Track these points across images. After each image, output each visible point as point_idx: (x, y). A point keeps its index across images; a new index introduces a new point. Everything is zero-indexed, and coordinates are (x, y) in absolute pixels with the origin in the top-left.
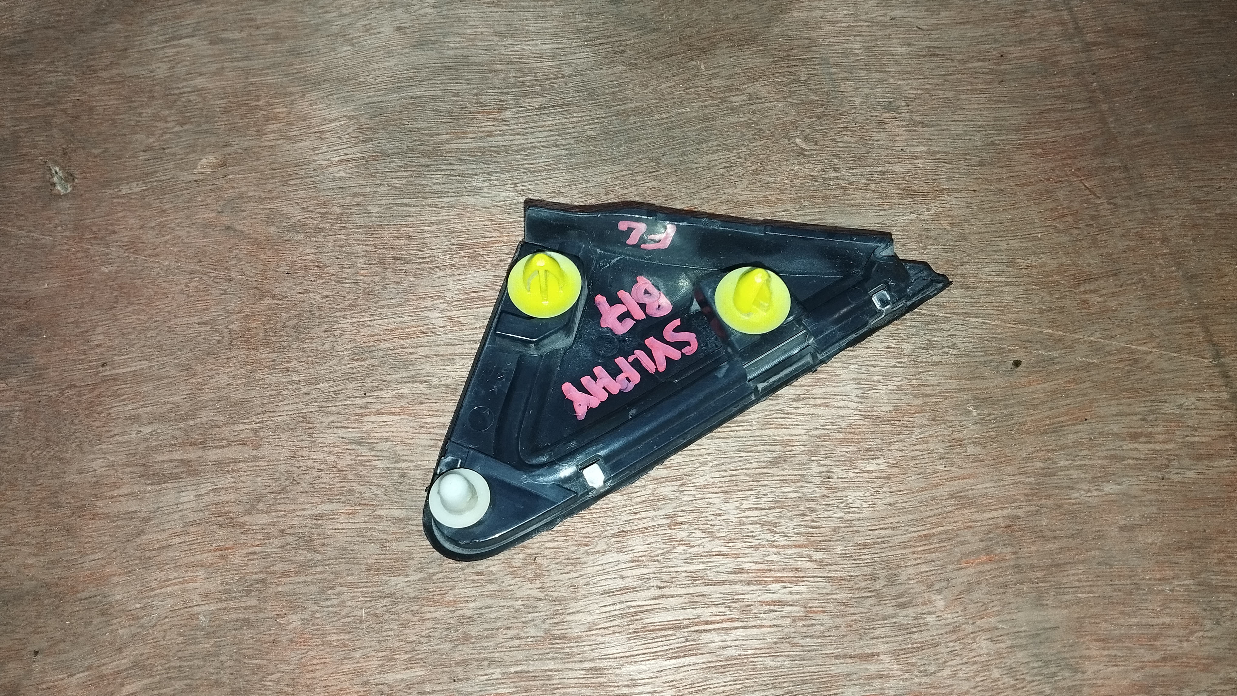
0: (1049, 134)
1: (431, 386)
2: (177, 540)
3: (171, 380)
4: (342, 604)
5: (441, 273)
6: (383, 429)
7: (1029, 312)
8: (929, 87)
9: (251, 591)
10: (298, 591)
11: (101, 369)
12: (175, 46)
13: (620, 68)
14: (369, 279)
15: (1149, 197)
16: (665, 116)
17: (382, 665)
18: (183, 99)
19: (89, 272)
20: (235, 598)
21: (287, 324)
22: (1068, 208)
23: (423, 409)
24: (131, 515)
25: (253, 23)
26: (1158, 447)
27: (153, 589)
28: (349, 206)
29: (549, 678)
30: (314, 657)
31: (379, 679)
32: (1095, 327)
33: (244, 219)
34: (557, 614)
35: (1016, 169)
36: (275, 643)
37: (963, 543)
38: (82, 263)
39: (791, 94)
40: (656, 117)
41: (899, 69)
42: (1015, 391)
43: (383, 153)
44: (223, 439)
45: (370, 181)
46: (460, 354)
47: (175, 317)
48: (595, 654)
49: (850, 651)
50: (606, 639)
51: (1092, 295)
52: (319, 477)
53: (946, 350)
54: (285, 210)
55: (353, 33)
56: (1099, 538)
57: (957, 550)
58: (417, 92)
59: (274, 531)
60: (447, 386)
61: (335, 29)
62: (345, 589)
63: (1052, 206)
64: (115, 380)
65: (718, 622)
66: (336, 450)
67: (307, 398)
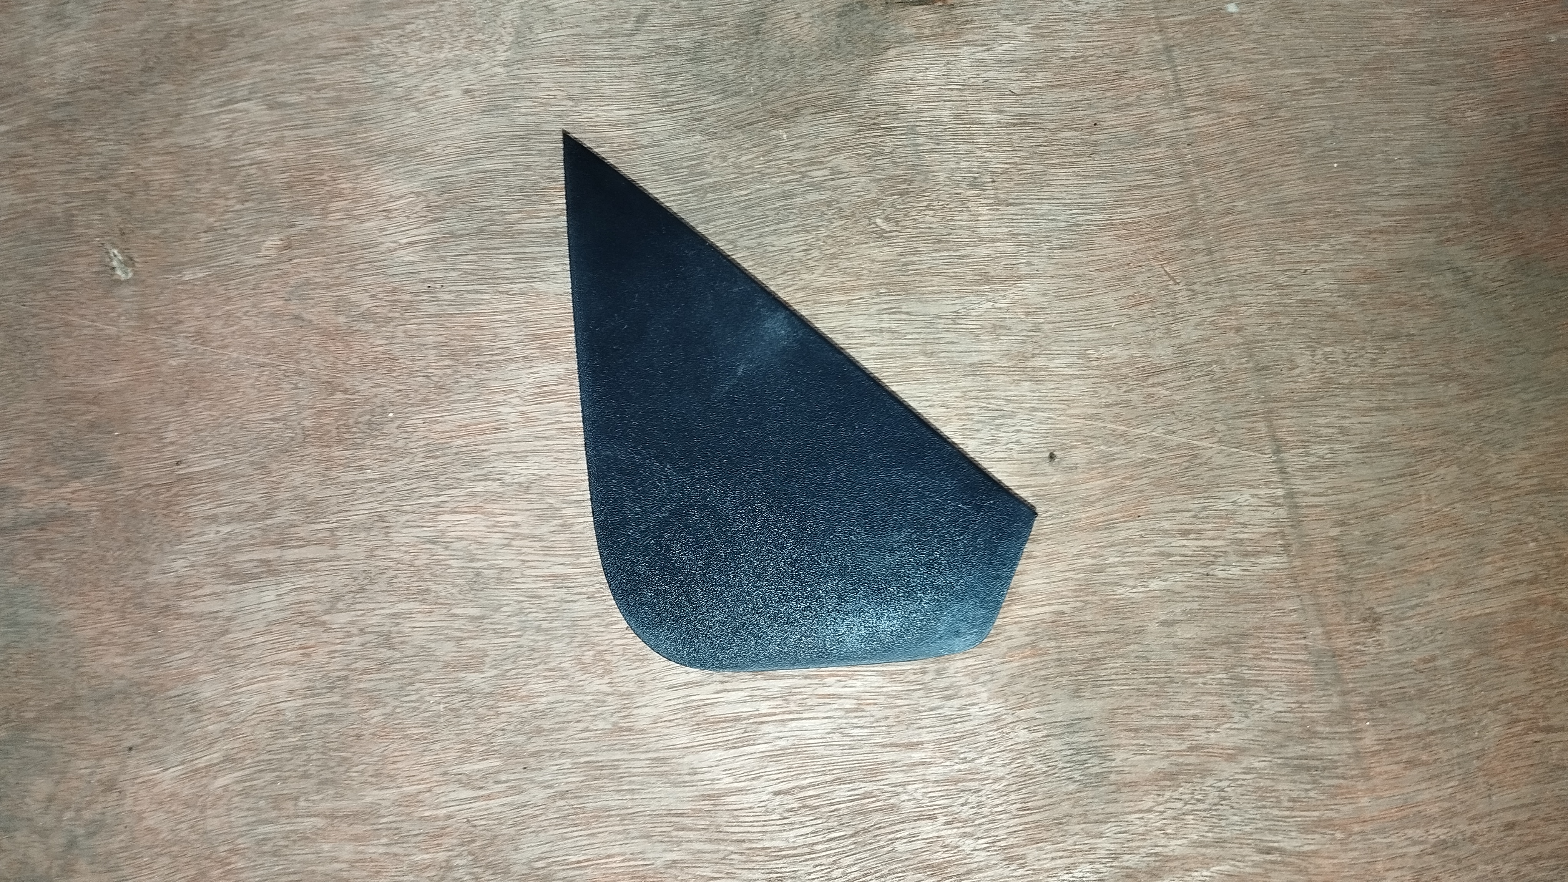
0: (1135, 213)
1: (503, 484)
2: (261, 639)
3: (246, 479)
4: (421, 700)
5: (513, 366)
6: (457, 528)
7: (1096, 407)
8: (1017, 160)
9: (334, 688)
10: (379, 687)
11: (176, 467)
12: (230, 111)
13: (699, 137)
14: (440, 372)
15: (1229, 282)
16: (744, 192)
17: (460, 757)
18: (243, 173)
19: (157, 365)
20: (319, 694)
21: (360, 420)
22: (1146, 295)
23: (496, 508)
24: (214, 615)
25: (313, 85)
26: (1207, 543)
27: (240, 687)
28: (418, 293)
29: (616, 767)
30: (396, 750)
31: (456, 769)
32: (1159, 422)
33: (313, 307)
34: (625, 707)
35: (1098, 252)
36: (359, 736)
37: (1010, 638)
38: (149, 355)
39: (874, 168)
40: (735, 194)
41: (988, 139)
42: (1074, 488)
43: (453, 235)
44: (301, 539)
45: (439, 265)
46: (533, 451)
47: (248, 413)
48: (661, 745)
49: (895, 740)
50: (671, 730)
51: (1159, 388)
52: (395, 577)
53: (1010, 446)
54: (354, 297)
55: (419, 96)
56: (1140, 632)
57: (1004, 644)
58: (487, 165)
59: (354, 630)
60: (520, 484)
61: (399, 92)
62: (423, 685)
63: (1130, 292)
64: (191, 478)
65: (775, 714)
66: (412, 549)
67: (382, 497)
